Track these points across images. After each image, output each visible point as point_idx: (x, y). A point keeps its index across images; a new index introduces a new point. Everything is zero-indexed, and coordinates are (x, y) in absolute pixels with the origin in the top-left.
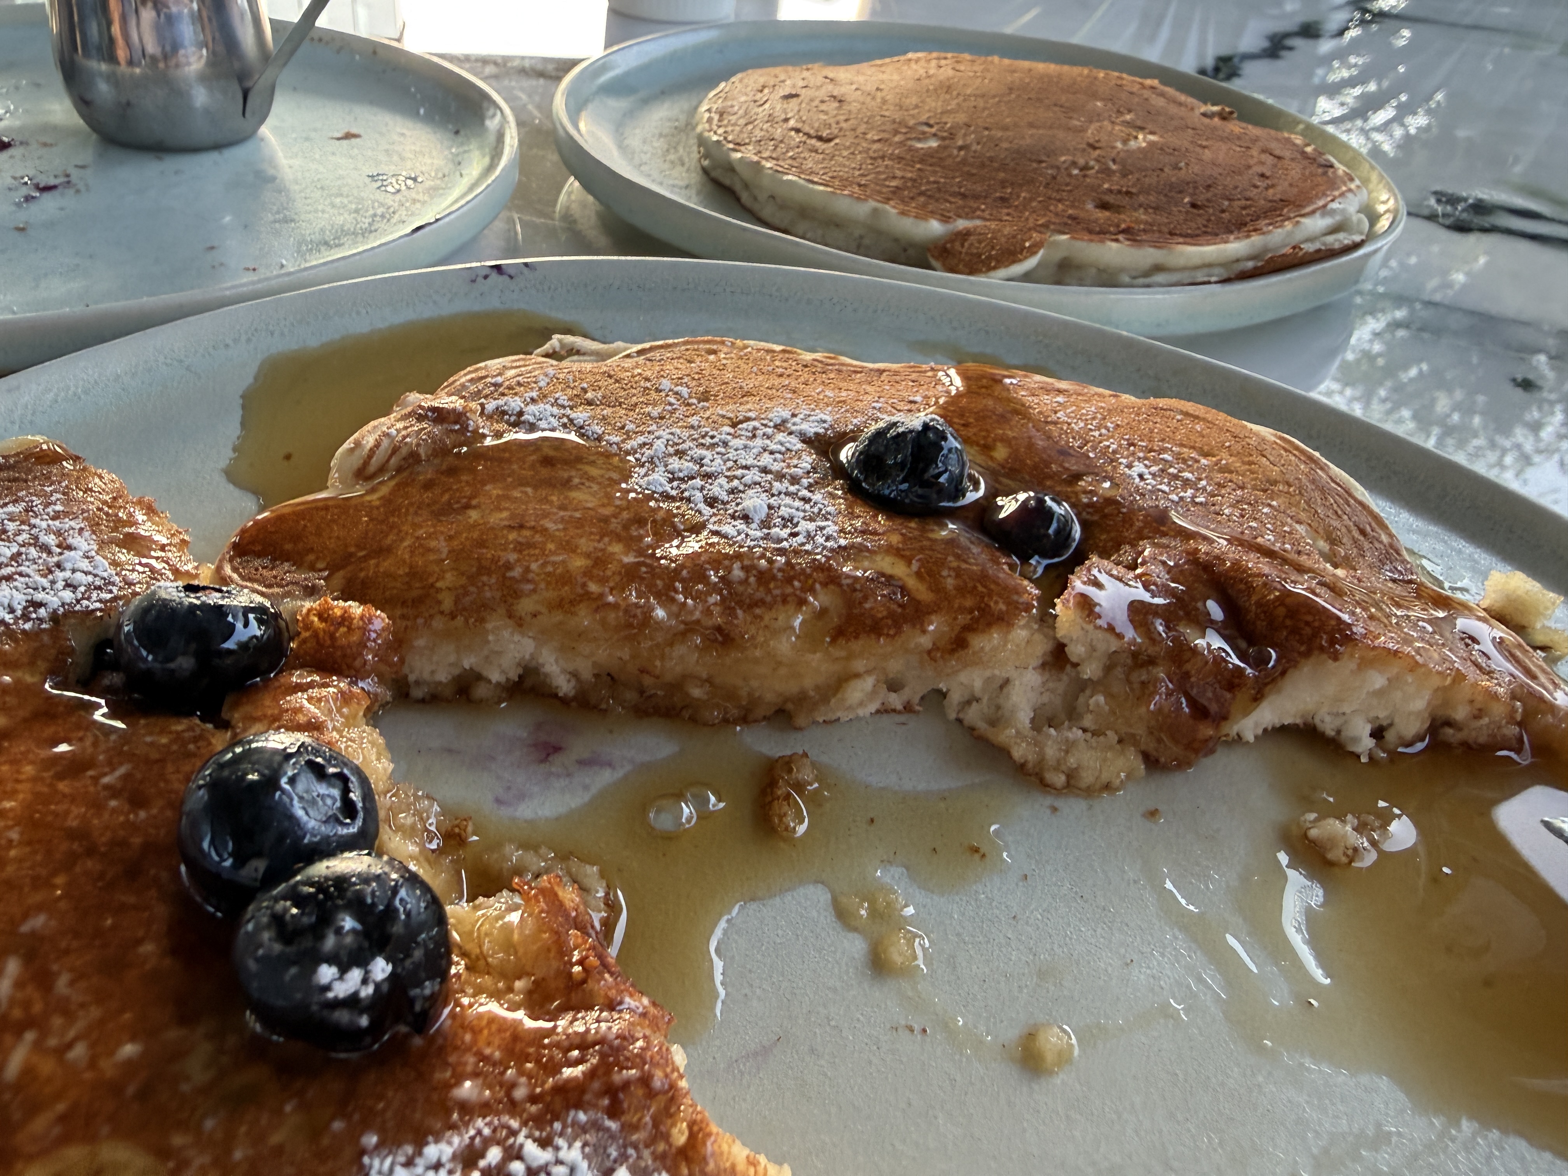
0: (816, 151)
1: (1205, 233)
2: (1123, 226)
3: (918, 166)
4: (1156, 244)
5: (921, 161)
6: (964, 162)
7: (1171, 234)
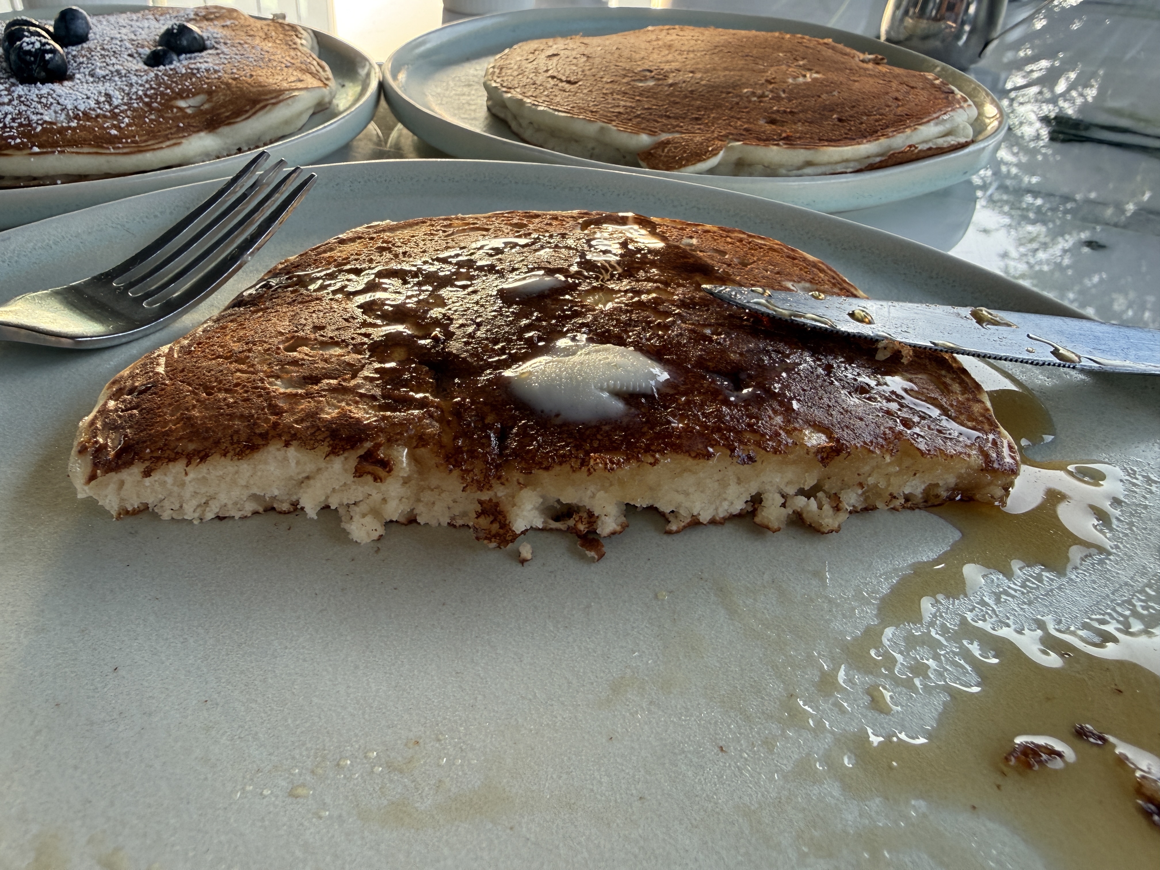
0: (564, 91)
1: (846, 138)
2: (784, 135)
3: (638, 98)
4: (806, 147)
5: (641, 95)
6: (671, 95)
7: (820, 140)
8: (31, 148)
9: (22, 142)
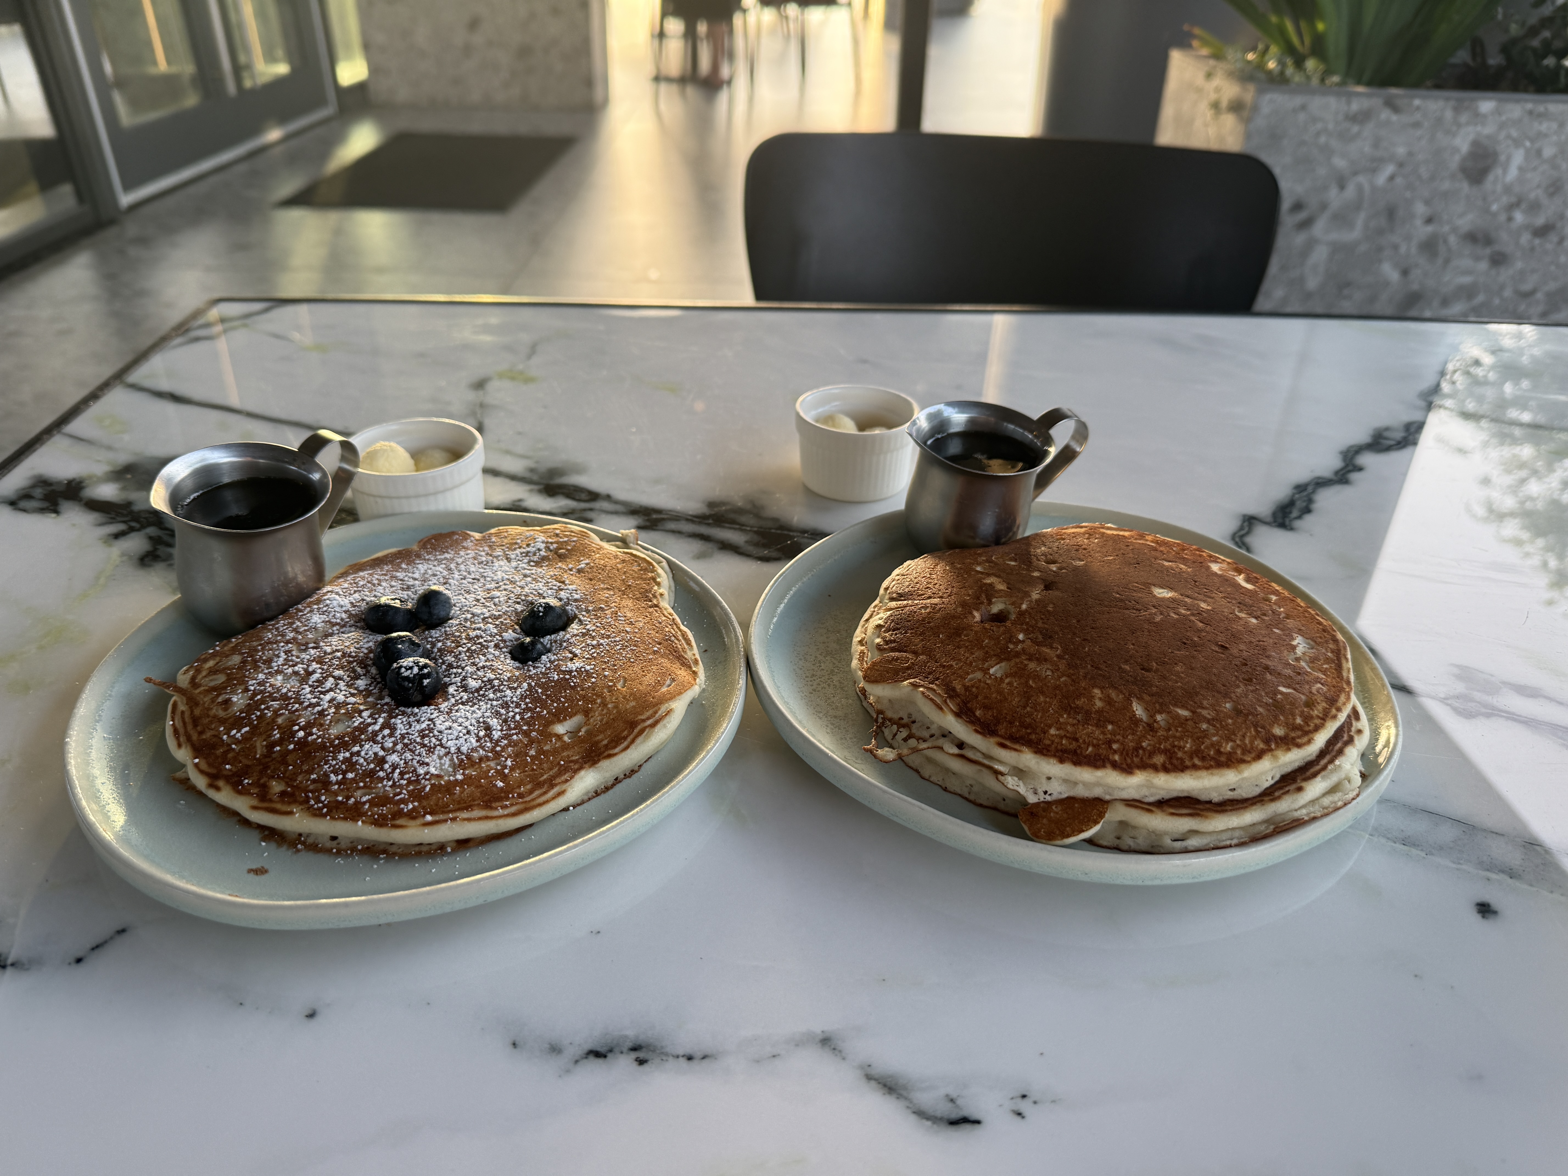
8: (424, 816)
9: (414, 806)
